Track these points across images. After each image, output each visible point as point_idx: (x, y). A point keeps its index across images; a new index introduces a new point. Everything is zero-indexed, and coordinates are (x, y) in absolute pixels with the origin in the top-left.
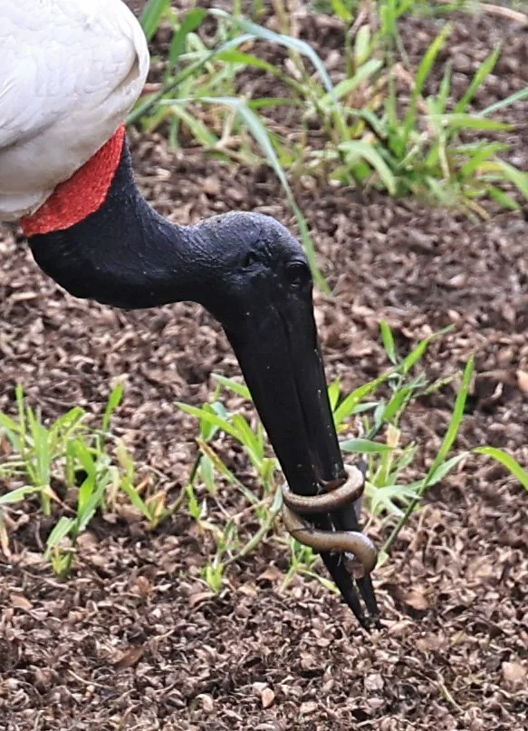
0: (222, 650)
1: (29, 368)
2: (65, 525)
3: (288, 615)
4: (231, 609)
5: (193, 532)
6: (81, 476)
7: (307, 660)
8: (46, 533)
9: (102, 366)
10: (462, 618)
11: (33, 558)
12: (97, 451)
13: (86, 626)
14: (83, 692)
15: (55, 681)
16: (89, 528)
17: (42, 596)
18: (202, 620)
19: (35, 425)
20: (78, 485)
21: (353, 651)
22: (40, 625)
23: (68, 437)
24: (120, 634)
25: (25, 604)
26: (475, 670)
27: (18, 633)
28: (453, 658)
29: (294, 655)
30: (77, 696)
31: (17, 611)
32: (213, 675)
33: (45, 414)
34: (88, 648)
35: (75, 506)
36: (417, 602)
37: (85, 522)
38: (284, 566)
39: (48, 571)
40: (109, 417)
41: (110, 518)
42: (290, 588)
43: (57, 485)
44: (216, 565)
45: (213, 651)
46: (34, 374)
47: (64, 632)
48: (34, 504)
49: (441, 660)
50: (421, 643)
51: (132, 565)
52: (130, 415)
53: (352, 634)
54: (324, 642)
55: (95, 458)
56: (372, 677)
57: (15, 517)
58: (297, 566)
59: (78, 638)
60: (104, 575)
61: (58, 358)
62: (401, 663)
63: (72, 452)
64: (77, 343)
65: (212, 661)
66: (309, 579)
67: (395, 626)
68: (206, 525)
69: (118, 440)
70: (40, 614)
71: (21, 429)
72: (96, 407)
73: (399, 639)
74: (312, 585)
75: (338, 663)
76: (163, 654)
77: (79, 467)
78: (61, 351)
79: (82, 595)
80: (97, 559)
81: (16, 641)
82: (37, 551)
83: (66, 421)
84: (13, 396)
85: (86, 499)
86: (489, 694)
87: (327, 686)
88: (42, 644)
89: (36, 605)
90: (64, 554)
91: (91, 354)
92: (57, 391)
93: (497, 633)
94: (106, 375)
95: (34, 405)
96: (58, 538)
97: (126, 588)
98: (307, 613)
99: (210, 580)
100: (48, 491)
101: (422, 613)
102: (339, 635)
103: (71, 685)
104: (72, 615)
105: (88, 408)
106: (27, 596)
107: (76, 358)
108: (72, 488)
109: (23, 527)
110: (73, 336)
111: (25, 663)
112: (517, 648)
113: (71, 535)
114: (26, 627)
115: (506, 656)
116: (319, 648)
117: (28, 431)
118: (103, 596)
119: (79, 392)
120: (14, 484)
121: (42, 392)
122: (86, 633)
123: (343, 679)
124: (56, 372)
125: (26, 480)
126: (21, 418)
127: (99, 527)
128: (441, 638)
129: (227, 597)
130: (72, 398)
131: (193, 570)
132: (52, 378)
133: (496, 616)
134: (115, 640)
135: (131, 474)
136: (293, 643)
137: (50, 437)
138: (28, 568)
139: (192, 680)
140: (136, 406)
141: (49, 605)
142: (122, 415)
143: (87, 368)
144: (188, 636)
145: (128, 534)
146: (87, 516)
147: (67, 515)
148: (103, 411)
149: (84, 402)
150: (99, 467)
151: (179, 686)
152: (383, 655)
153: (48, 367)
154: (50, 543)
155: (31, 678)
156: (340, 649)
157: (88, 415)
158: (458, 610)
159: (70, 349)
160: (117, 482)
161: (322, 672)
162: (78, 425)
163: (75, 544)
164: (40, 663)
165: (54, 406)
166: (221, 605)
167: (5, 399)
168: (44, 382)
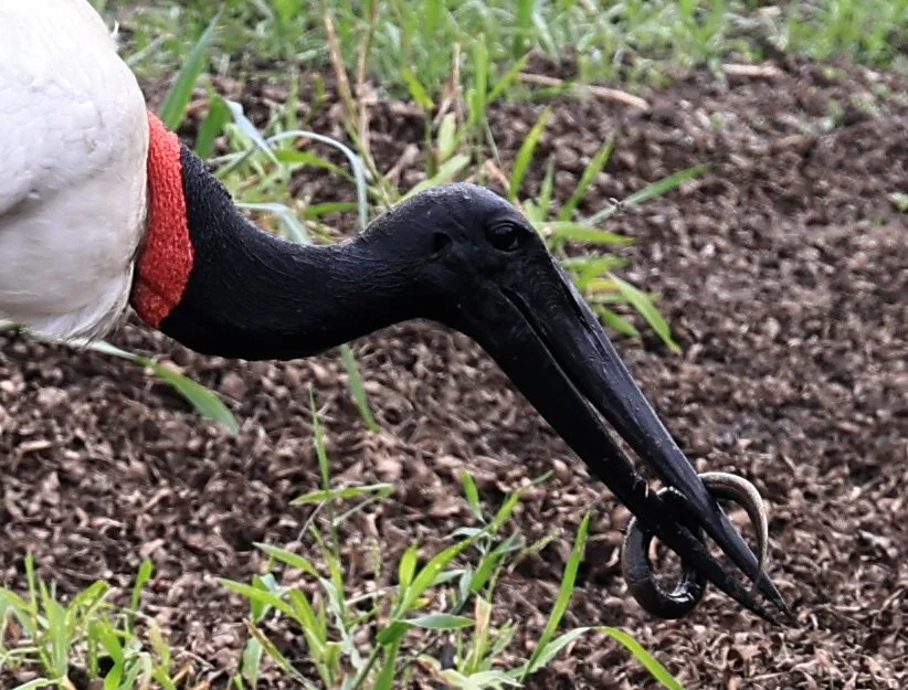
1: (42, 534)
6: (106, 665)
9: (131, 530)
12: (126, 633)
19: (50, 603)
20: (103, 675)
23: (89, 617)
33: (61, 590)
40: (140, 592)
43: (76, 676)
46: (48, 540)
52: (165, 590)
55: (122, 642)
61: (77, 520)
63: (94, 635)
64: (101, 502)
69: (150, 621)
71: (33, 607)
72: (124, 580)
77: (104, 653)
78: (81, 513)
83: (86, 598)
84: (21, 568)
91: (117, 515)
92: (77, 562)
94: (137, 541)
95: (48, 578)
100: (65, 684)
105: (113, 582)
107: (100, 521)
108: (95, 679)
110: (96, 494)
117: (41, 610)
119: (102, 562)
120: (24, 674)
121: (58, 563)
124: (75, 537)
125: (39, 670)
126: (33, 593)
130: (95, 569)
132: (70, 545)
135: (167, 662)
137: (68, 616)
140: (172, 579)
142: (156, 589)
143: (113, 532)
148: (132, 585)
149: (109, 574)
150: (128, 653)
153: (65, 532)
157: (114, 590)
159: (92, 510)
160: (149, 672)
162: (101, 603)
165: (72, 579)
167: (12, 571)
168: (61, 550)
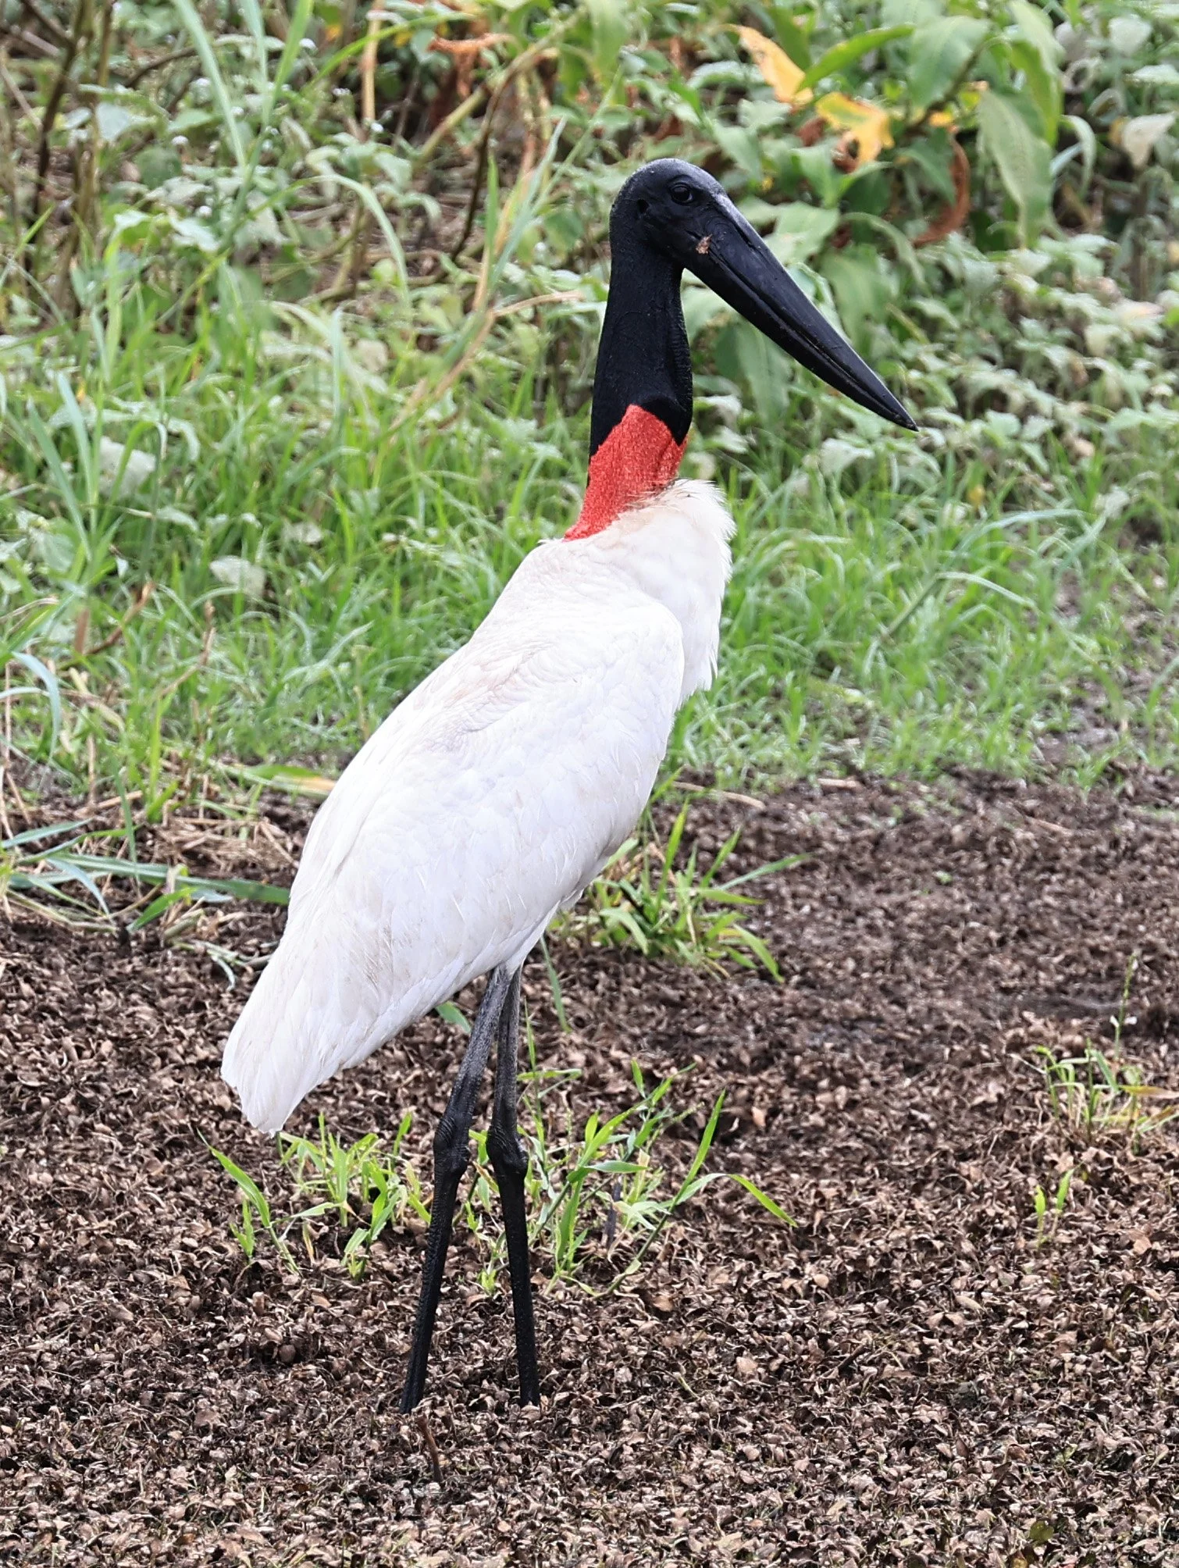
0: (494, 1344)
1: (330, 1100)
2: (360, 1235)
3: (551, 1315)
4: (503, 1309)
5: (470, 1243)
6: (374, 1193)
7: (567, 1353)
8: (343, 1242)
9: (393, 1099)
10: (702, 1319)
11: (332, 1263)
12: (389, 1172)
13: (377, 1322)
14: (373, 1378)
15: (348, 1369)
16: (381, 1238)
17: (340, 1296)
18: (478, 1319)
19: (335, 1149)
20: (372, 1201)
21: (608, 1346)
22: (337, 1321)
23: (363, 1159)
24: (406, 1330)
25: (325, 1303)
26: (713, 1364)
27: (318, 1327)
28: (694, 1353)
29: (557, 1348)
30: (368, 1382)
31: (318, 1309)
32: (486, 1364)
33: (343, 1140)
34: (378, 1340)
35: (369, 1219)
36: (663, 1304)
37: (377, 1232)
38: (549, 1273)
39: (345, 1274)
40: (399, 1143)
41: (398, 1229)
42: (553, 1291)
43: (353, 1201)
44: (490, 1271)
45: (486, 1345)
46: (335, 1105)
47: (358, 1328)
48: (333, 1217)
49: (684, 1354)
50: (667, 1340)
51: (417, 1270)
52: (417, 1142)
53: (607, 1331)
54: (583, 1338)
55: (386, 1178)
56: (622, 1370)
57: (317, 1228)
58: (560, 1272)
59: (370, 1332)
60: (393, 1278)
61: (355, 1091)
62: (649, 1357)
63: (367, 1172)
64: (373, 1080)
65: (486, 1352)
66: (570, 1284)
67: (644, 1326)
68: (482, 1236)
69: (406, 1163)
70: (337, 1312)
71: (323, 1152)
72: (388, 1134)
73: (647, 1336)
74: (572, 1289)
75: (594, 1356)
76: (443, 1346)
77: (373, 1185)
78: (358, 1086)
79: (374, 1295)
80: (387, 1265)
81: (316, 1334)
82: (335, 1257)
83: (361, 1145)
84: (316, 1124)
85: (379, 1213)
86: (724, 1383)
87: (584, 1377)
88: (339, 1337)
89: (333, 1304)
90: (358, 1260)
91: (384, 1088)
92: (355, 1120)
93: (732, 1333)
94: (397, 1107)
95: (334, 1132)
96: (354, 1247)
97: (412, 1290)
98: (569, 1313)
99: (485, 1284)
100: (345, 1206)
101: (667, 1314)
102: (595, 1332)
103: (362, 1372)
104: (365, 1312)
105: (381, 1135)
106: (326, 1295)
107: (371, 1092)
108: (366, 1204)
109: (324, 1237)
110: (369, 1073)
111: (325, 1352)
112: (749, 1345)
113: (365, 1244)
114: (325, 1322)
115: (739, 1352)
116: (578, 1343)
117: (329, 1154)
118: (392, 1297)
119: (373, 1121)
120: (316, 1199)
121: (341, 1121)
122: (377, 1328)
123: (597, 1372)
124: (354, 1103)
125: (327, 1197)
126: (323, 1143)
127: (389, 1237)
128: (684, 1336)
129: (499, 1298)
130: (367, 1126)
131: (470, 1275)
132: (350, 1108)
133: (731, 1318)
134: (402, 1335)
135: (418, 1192)
136: (555, 1339)
137: (349, 1158)
138: (327, 1272)
139: (469, 1368)
140: (422, 1134)
141: (346, 1304)
142: (410, 1141)
143: (380, 1100)
144: (466, 1332)
145: (414, 1244)
146: (379, 1227)
147: (362, 1226)
148: (394, 1138)
149: (377, 1130)
150: (390, 1185)
151: (457, 1371)
152: (633, 1349)
153: (347, 1099)
154: (347, 1251)
155: (329, 1366)
156: (597, 1344)
157: (381, 1141)
158: (699, 1312)
159: (366, 1084)
160: (405, 1199)
161: (580, 1363)
162: (372, 1149)
163: (368, 1251)
164: (337, 1354)
165: (351, 1133)
166: (493, 1305)
167: (309, 1126)
168: (343, 1112)
